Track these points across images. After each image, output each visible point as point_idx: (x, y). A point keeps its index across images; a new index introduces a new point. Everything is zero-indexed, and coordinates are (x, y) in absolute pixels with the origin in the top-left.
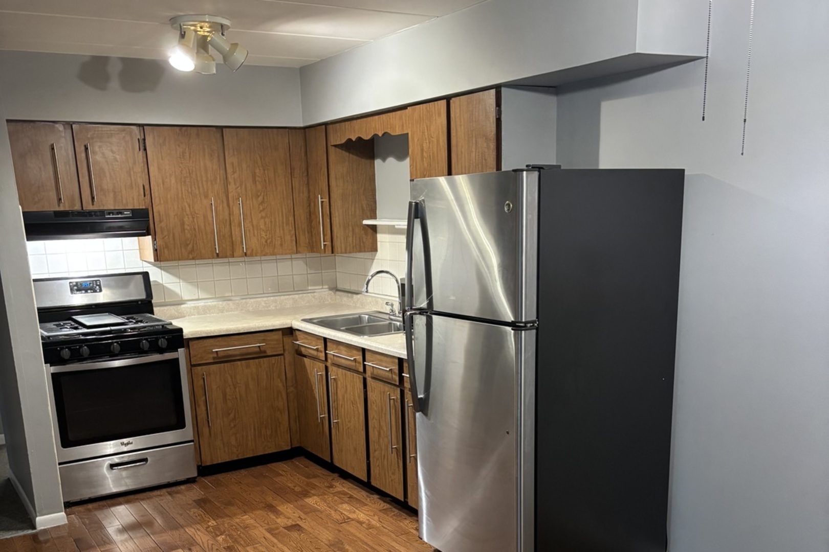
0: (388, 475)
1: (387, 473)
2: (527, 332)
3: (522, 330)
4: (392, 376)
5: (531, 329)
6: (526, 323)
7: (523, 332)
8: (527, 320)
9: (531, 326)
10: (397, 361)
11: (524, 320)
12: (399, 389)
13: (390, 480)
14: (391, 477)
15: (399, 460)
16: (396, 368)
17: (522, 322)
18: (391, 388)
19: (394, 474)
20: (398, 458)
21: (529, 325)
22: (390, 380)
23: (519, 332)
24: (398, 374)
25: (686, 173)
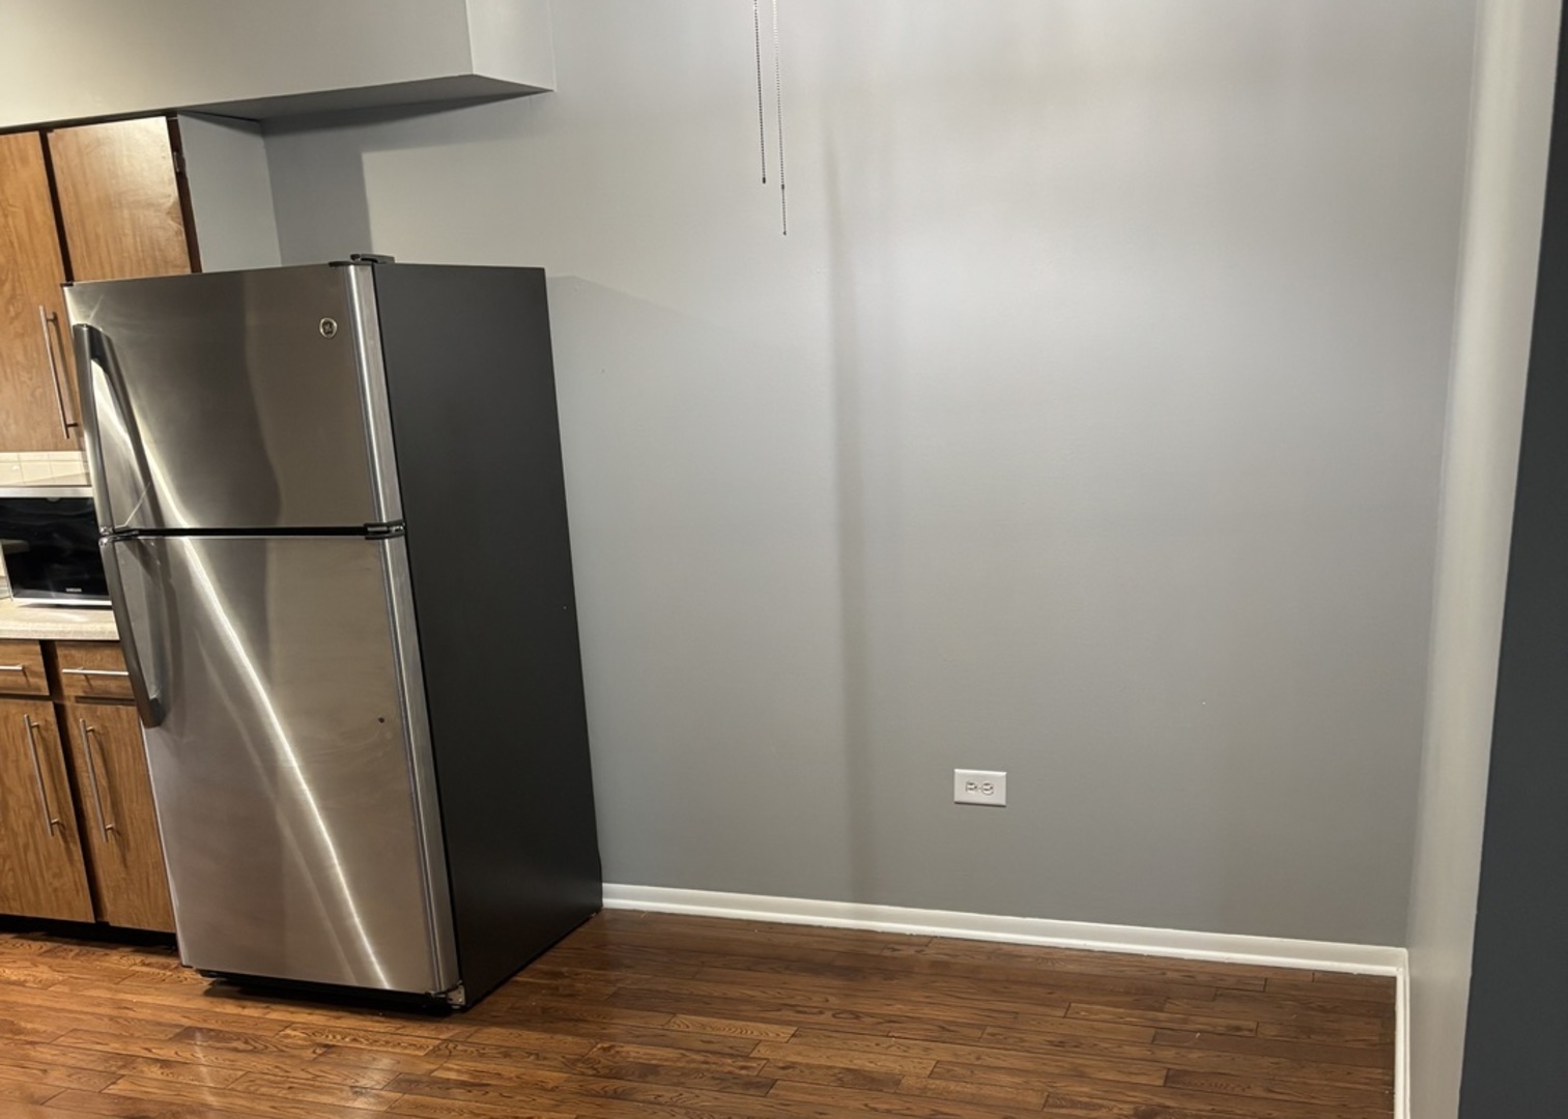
0: (44, 882)
1: (38, 879)
2: (393, 540)
3: (383, 538)
4: (28, 681)
5: (398, 536)
6: (389, 525)
7: (387, 541)
8: (391, 520)
9: (397, 530)
10: (38, 648)
11: (384, 521)
12: (50, 705)
13: (50, 889)
14: (51, 884)
15: (71, 845)
16: (38, 664)
17: (382, 525)
18: (25, 705)
19: (58, 875)
20: (66, 841)
21: (394, 529)
22: (23, 689)
23: (380, 541)
24: (44, 675)
25: (548, 275)
